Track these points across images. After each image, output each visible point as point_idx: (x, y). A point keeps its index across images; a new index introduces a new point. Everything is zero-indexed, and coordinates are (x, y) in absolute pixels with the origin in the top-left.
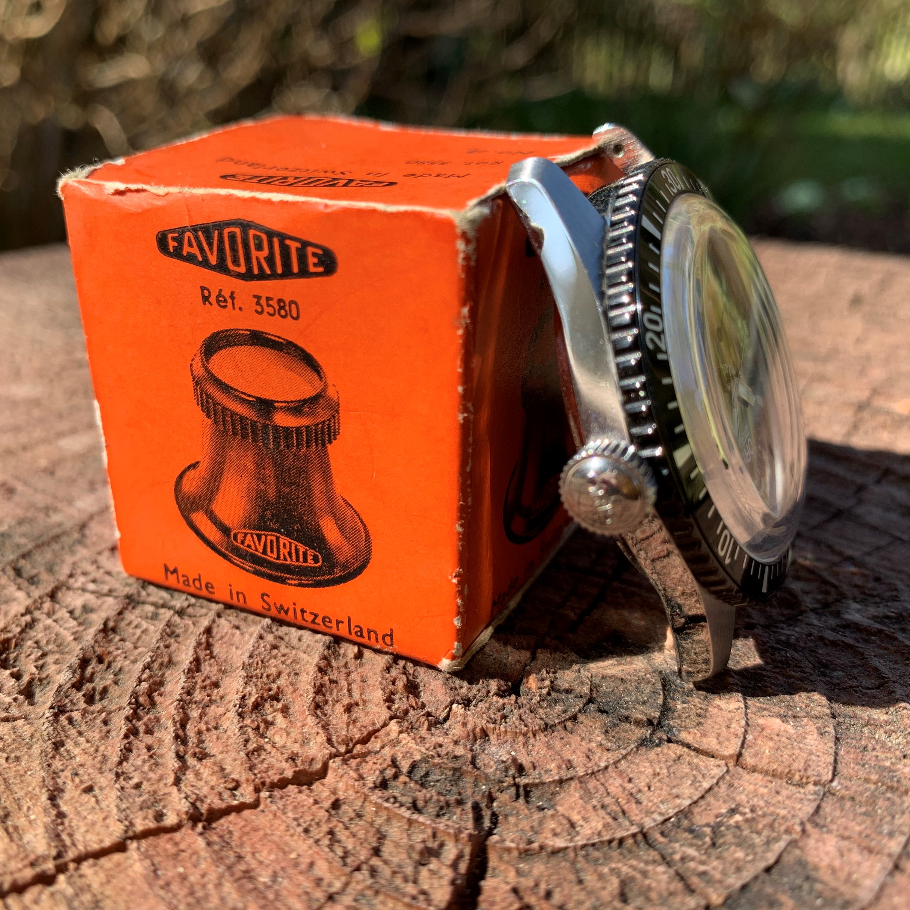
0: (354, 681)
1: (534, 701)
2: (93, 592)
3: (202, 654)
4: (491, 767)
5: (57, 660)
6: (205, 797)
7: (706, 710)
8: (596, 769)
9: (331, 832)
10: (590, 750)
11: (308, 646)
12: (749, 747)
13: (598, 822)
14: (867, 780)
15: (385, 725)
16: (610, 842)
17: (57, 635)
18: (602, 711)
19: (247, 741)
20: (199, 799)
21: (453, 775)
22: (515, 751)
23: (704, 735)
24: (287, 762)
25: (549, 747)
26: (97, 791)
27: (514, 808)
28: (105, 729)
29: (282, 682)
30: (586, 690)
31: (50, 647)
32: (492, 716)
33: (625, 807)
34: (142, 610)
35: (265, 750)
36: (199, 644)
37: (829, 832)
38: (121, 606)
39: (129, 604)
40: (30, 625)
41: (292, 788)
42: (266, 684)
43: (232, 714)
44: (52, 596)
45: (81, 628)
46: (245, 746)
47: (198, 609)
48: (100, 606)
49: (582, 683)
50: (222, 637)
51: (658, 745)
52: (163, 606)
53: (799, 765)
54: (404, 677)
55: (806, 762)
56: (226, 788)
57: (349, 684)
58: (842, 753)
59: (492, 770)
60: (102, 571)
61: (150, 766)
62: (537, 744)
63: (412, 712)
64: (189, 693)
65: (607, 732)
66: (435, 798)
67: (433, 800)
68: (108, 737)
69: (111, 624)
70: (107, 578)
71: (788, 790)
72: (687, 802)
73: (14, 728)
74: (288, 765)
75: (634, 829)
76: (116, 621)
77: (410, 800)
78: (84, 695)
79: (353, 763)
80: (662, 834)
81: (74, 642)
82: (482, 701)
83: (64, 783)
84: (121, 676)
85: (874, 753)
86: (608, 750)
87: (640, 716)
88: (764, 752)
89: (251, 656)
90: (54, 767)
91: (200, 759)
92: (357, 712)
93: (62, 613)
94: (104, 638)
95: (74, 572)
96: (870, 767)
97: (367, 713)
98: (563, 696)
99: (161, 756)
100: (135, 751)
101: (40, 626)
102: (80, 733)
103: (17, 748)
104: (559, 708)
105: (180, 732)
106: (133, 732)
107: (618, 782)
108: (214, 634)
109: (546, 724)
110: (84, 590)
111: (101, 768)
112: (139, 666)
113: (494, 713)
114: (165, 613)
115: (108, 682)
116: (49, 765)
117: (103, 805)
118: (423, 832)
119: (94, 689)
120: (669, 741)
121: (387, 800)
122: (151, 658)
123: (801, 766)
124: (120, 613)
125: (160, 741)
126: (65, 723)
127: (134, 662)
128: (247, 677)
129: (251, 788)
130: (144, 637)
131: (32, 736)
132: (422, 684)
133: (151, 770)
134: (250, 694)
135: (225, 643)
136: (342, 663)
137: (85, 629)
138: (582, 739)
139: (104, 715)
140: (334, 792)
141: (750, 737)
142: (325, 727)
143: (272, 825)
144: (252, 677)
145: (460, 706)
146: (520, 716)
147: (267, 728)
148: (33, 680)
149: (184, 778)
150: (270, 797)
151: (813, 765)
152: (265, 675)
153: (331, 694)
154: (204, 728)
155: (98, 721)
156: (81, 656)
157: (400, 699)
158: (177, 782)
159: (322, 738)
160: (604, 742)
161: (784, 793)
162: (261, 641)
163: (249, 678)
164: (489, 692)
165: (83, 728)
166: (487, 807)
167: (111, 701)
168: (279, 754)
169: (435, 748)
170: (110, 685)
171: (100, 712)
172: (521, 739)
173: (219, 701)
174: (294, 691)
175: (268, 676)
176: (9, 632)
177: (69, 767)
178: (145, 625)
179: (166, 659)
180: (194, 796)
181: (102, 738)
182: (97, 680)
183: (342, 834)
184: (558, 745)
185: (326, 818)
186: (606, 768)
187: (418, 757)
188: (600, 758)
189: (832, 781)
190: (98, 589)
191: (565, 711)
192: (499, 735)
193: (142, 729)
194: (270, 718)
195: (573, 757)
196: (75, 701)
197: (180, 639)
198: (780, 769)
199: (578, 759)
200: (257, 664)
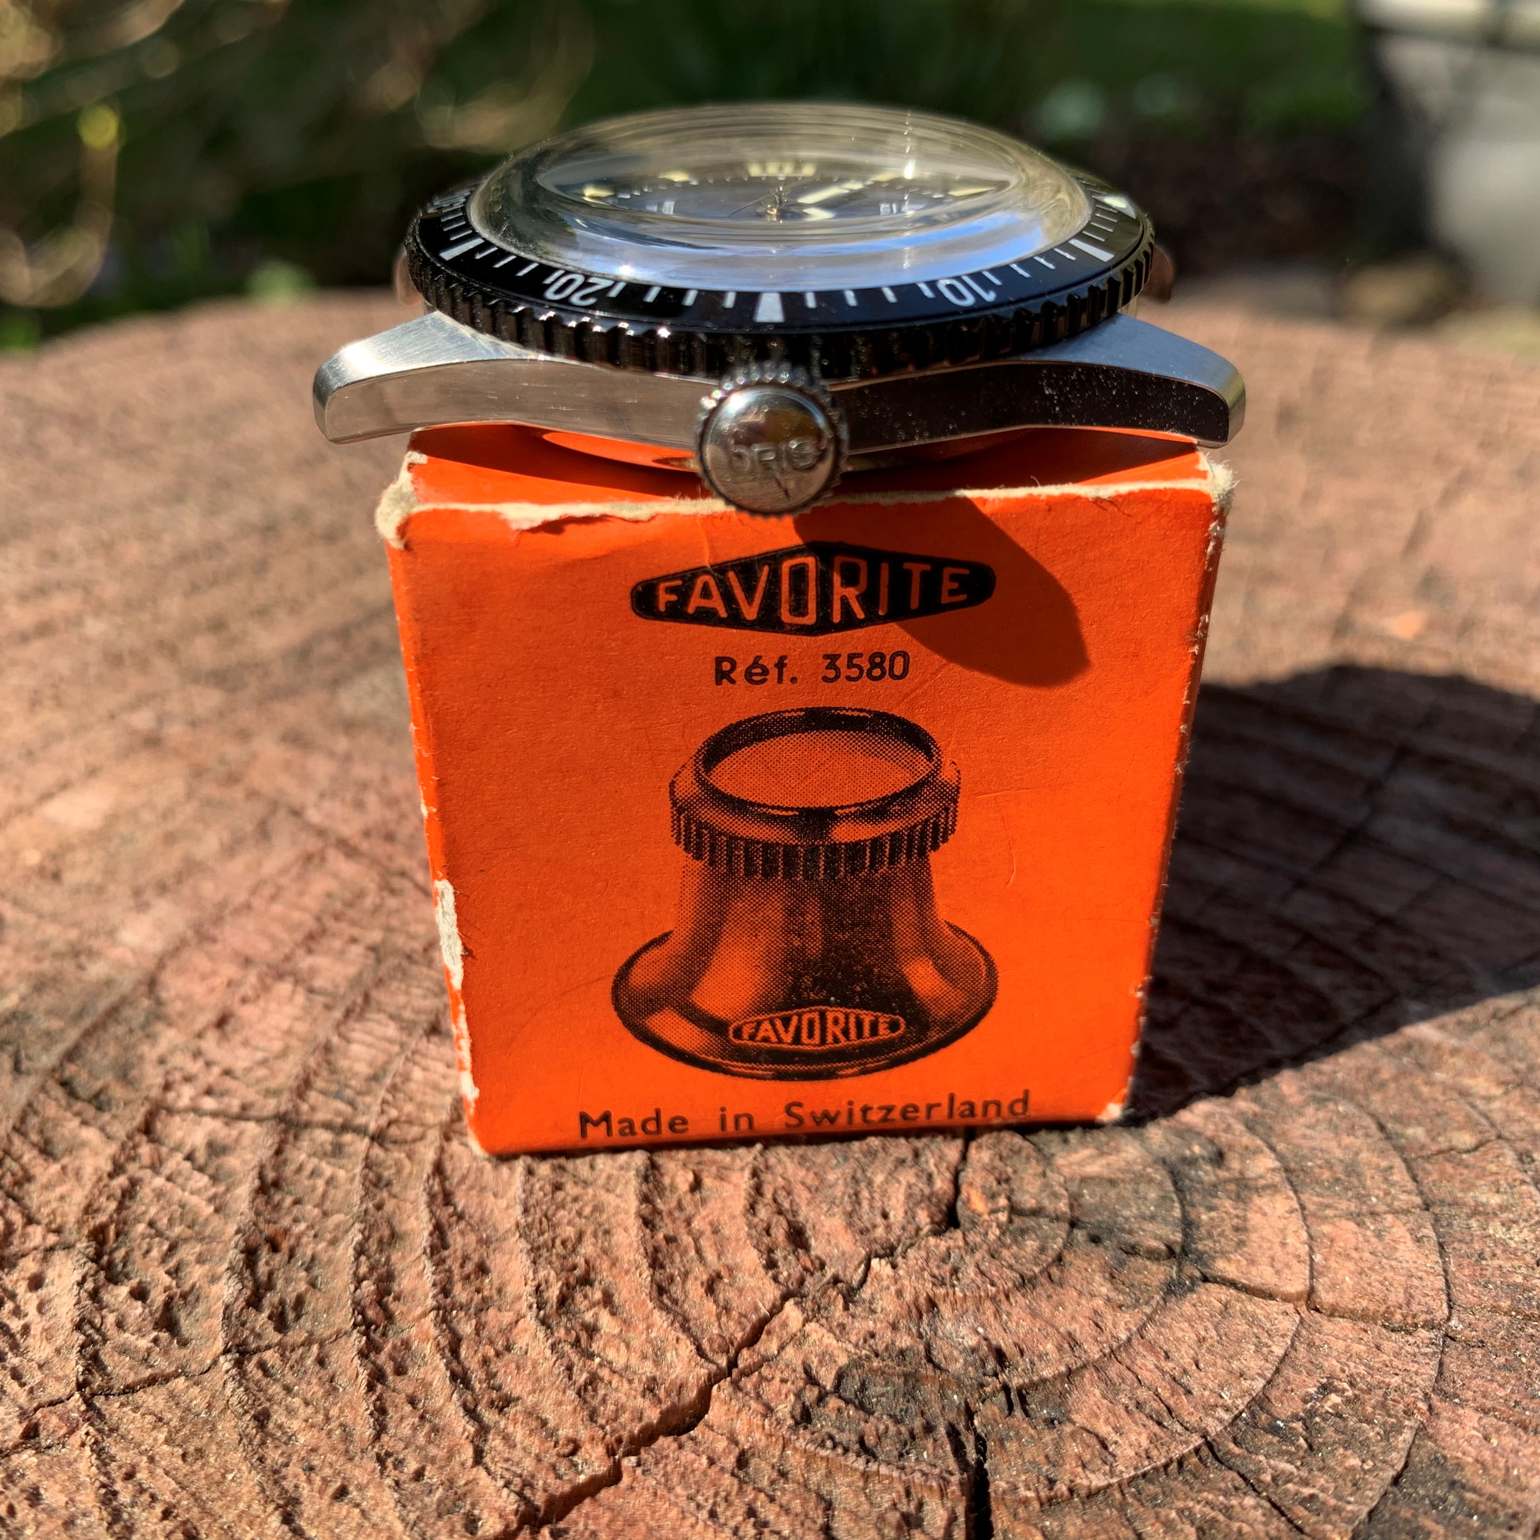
0: (702, 1233)
1: (991, 1237)
2: (215, 1115)
3: (444, 1213)
4: (956, 1361)
5: (200, 1254)
6: (533, 1476)
7: (1245, 1219)
8: (1115, 1345)
9: (751, 1512)
10: (1096, 1312)
11: (609, 1177)
12: (1321, 1274)
13: (1140, 1434)
14: (1495, 1309)
15: (776, 1310)
16: (1166, 1466)
17: (182, 1206)
18: (1095, 1240)
19: (569, 1368)
20: (527, 1484)
21: (906, 1382)
22: (983, 1326)
23: (1252, 1262)
24: (644, 1396)
25: (1034, 1314)
26: (354, 1494)
27: (1010, 1428)
28: (325, 1374)
29: (588, 1248)
30: (1063, 1206)
31: (178, 1230)
32: (936, 1272)
33: (1171, 1403)
34: (312, 1140)
35: (602, 1380)
36: (432, 1197)
37: (1463, 1403)
38: (277, 1139)
39: (286, 1131)
40: (129, 1193)
41: (665, 1442)
42: (564, 1258)
43: (530, 1322)
44: (147, 1129)
45: (221, 1188)
46: (570, 1378)
47: (406, 1127)
48: (237, 1140)
49: (1055, 1196)
50: (464, 1178)
51: (1191, 1290)
52: (345, 1128)
53: (1397, 1297)
54: (781, 1218)
55: (1406, 1291)
56: (558, 1455)
57: (696, 1241)
58: (1452, 1268)
59: (958, 1365)
60: (216, 1070)
61: (428, 1435)
62: (1015, 1311)
63: (809, 1281)
64: (446, 1291)
65: (1112, 1277)
66: (892, 1429)
67: (890, 1433)
68: (335, 1389)
69: (271, 1175)
70: (229, 1083)
71: (1392, 1342)
72: (1259, 1384)
73: (172, 1396)
74: (647, 1403)
75: (1196, 1440)
76: (276, 1168)
77: (854, 1438)
78: (270, 1317)
79: (748, 1383)
80: (1235, 1441)
81: (216, 1217)
82: (912, 1245)
83: (296, 1487)
84: (316, 1271)
85: (1496, 1263)
86: (1120, 1307)
87: (1154, 1244)
88: (1343, 1281)
89: (526, 1211)
90: (269, 1461)
91: (501, 1410)
92: (725, 1292)
93: (175, 1162)
94: (267, 1203)
95: (171, 1078)
96: (1496, 1287)
97: (741, 1291)
98: (1031, 1222)
99: (437, 1412)
100: (391, 1411)
101: (145, 1192)
102: (288, 1389)
103: (193, 1434)
104: (1031, 1244)
105: (454, 1364)
106: (377, 1377)
107: (1150, 1361)
108: (449, 1172)
109: (1022, 1277)
110: (196, 1110)
111: (347, 1451)
112: (345, 1252)
113: (938, 1267)
114: (352, 1144)
115: (303, 1287)
116: (261, 1460)
117: (375, 1516)
118: (887, 1489)
119: (282, 1303)
120: (1205, 1279)
121: (822, 1445)
122: (362, 1232)
123: (1401, 1299)
124: (278, 1152)
125: (426, 1385)
126: (259, 1374)
127: (334, 1242)
128: (532, 1250)
129: (600, 1450)
130: (332, 1192)
131: (209, 1406)
132: (809, 1226)
133: (430, 1442)
134: (547, 1281)
135: (472, 1188)
136: (673, 1204)
137: (228, 1190)
138: (1080, 1294)
139: (315, 1348)
140: (733, 1440)
141: (1318, 1258)
142: (685, 1327)
143: (654, 1512)
144: (539, 1248)
145: (883, 1262)
146: (978, 1266)
147: (591, 1338)
148: (171, 1298)
149: (487, 1448)
150: (639, 1464)
151: (1417, 1293)
152: (558, 1242)
153: (672, 1262)
154: (491, 1353)
155: (309, 1362)
156: (242, 1245)
157: (785, 1258)
158: (478, 1457)
159: (687, 1348)
160: (1112, 1295)
161: (1387, 1346)
162: (533, 1180)
163: (535, 1250)
164: (918, 1229)
165: (290, 1379)
166: (968, 1428)
167: (315, 1319)
168: (626, 1385)
169: (865, 1341)
170: (307, 1291)
171: (308, 1343)
172: (988, 1306)
173: (496, 1297)
174: (613, 1265)
175: (564, 1243)
176: (97, 1211)
177: (295, 1458)
178: (327, 1170)
179: (387, 1233)
180: (517, 1481)
181: (328, 1394)
182: (280, 1284)
183: (768, 1512)
184: (1046, 1308)
185: (736, 1487)
186: (1129, 1340)
187: (843, 1360)
188: (1115, 1325)
189: (1449, 1319)
190: (222, 1106)
191: (1042, 1250)
192: (954, 1304)
193: (389, 1369)
194: (588, 1317)
195: (1075, 1327)
196: (257, 1329)
197: (396, 1189)
198: (1372, 1307)
199: (1082, 1329)
200: (541, 1223)
